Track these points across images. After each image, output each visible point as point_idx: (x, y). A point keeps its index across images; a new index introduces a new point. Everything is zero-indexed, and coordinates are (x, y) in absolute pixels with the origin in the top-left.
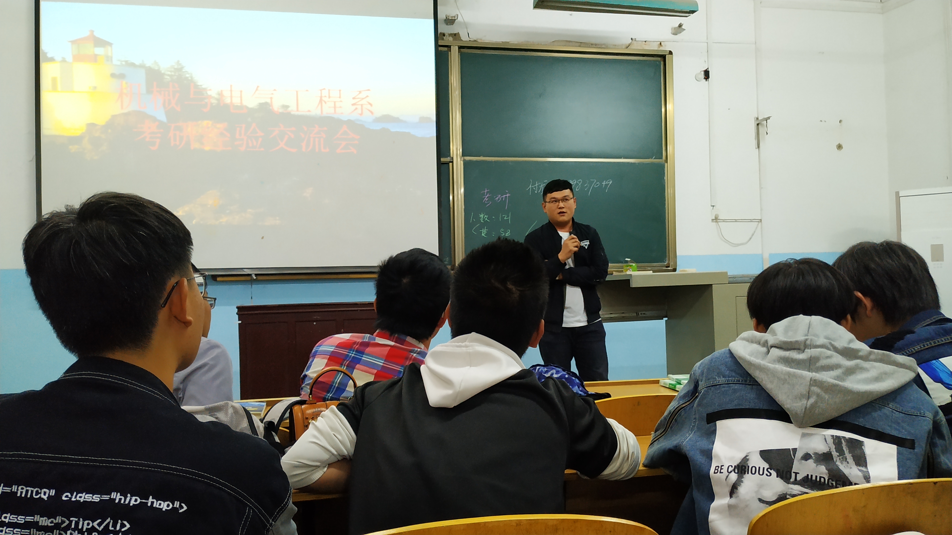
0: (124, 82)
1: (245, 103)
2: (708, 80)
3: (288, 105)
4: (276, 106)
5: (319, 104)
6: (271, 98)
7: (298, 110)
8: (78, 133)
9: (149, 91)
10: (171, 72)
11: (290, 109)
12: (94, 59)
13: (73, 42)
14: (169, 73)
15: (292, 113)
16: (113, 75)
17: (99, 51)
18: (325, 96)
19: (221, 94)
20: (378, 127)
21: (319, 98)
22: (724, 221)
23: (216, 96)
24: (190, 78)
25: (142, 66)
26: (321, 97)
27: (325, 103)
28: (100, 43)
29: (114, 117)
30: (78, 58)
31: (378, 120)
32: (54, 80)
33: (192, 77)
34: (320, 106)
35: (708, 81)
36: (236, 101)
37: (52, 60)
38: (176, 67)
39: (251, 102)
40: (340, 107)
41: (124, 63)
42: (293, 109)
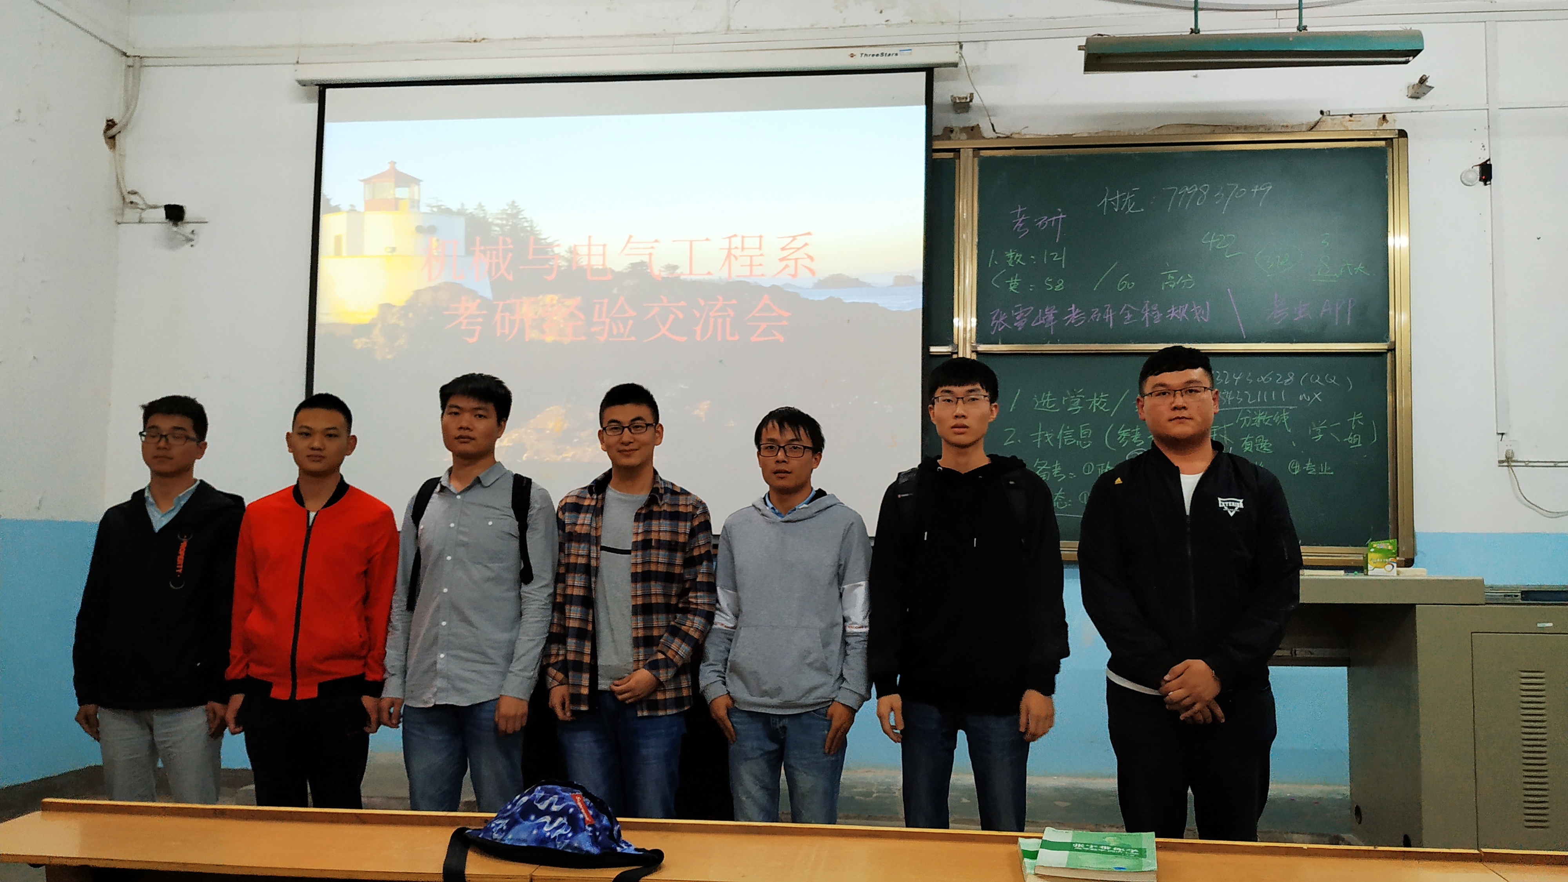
0: (434, 239)
1: (609, 265)
2: (1488, 183)
3: (676, 264)
4: (658, 269)
5: (726, 260)
6: (650, 254)
7: (691, 273)
8: (366, 319)
9: (469, 252)
10: (502, 219)
11: (678, 271)
12: (395, 205)
13: (366, 181)
14: (499, 222)
15: (682, 277)
16: (419, 229)
17: (402, 193)
18: (736, 248)
19: (573, 251)
20: (821, 296)
21: (726, 251)
22: (1527, 464)
23: (567, 255)
24: (529, 229)
25: (461, 213)
26: (730, 249)
27: (736, 258)
28: (405, 180)
29: (418, 293)
30: (373, 205)
31: (822, 284)
32: (338, 239)
33: (531, 226)
34: (727, 262)
35: (1490, 184)
36: (597, 262)
37: (337, 209)
38: (509, 212)
39: (619, 263)
40: (760, 265)
41: (435, 209)
42: (683, 271)
